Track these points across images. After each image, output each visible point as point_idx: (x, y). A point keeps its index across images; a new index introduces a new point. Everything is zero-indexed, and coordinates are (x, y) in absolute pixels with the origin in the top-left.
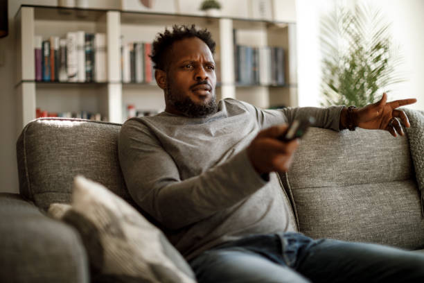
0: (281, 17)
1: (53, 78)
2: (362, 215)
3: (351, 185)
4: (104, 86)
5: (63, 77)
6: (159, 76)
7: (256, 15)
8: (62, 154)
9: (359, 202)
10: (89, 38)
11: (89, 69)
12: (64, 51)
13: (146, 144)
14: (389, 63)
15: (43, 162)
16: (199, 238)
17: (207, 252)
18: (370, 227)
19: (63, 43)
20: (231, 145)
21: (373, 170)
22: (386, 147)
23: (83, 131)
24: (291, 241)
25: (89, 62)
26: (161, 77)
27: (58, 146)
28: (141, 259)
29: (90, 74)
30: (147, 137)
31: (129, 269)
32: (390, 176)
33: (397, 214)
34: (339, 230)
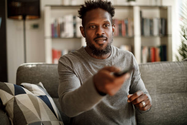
2: (166, 109)
7: (153, 4)
9: (165, 102)
10: (74, 18)
33: (185, 109)
34: (153, 115)
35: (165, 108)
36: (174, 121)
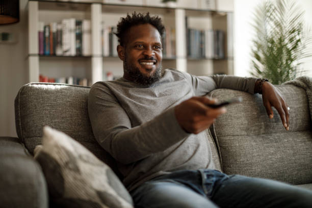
0: (222, 8)
1: (52, 53)
2: (270, 157)
4: (89, 59)
5: (59, 52)
6: (120, 50)
7: (204, 6)
8: (45, 110)
10: (79, 23)
11: (78, 46)
12: (60, 33)
13: (107, 101)
14: (302, 41)
15: (32, 115)
16: (142, 173)
17: (146, 183)
18: (276, 165)
19: (59, 27)
22: (290, 106)
24: (209, 176)
25: (78, 41)
26: (121, 51)
27: (43, 103)
28: (92, 188)
29: (79, 50)
30: (108, 96)
31: (83, 195)
32: (294, 127)
33: (297, 156)
34: (252, 167)
35: (268, 155)
36: (282, 177)
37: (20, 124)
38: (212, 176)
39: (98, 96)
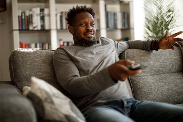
1: (27, 28)
2: (161, 88)
3: (156, 74)
4: (49, 31)
5: (31, 28)
6: (70, 28)
8: (28, 65)
9: (160, 82)
10: (42, 10)
11: (42, 24)
12: (31, 16)
13: (64, 59)
14: (174, 18)
15: (20, 68)
17: (91, 108)
18: (165, 93)
19: (31, 13)
20: (102, 59)
21: (166, 68)
22: (172, 57)
23: (37, 54)
24: (128, 102)
25: (42, 21)
26: (71, 29)
27: (26, 61)
28: (61, 113)
29: (43, 26)
30: (65, 56)
32: (174, 70)
33: (177, 87)
34: (151, 95)
36: (168, 100)
37: (13, 74)
38: (130, 102)
39: (59, 57)
